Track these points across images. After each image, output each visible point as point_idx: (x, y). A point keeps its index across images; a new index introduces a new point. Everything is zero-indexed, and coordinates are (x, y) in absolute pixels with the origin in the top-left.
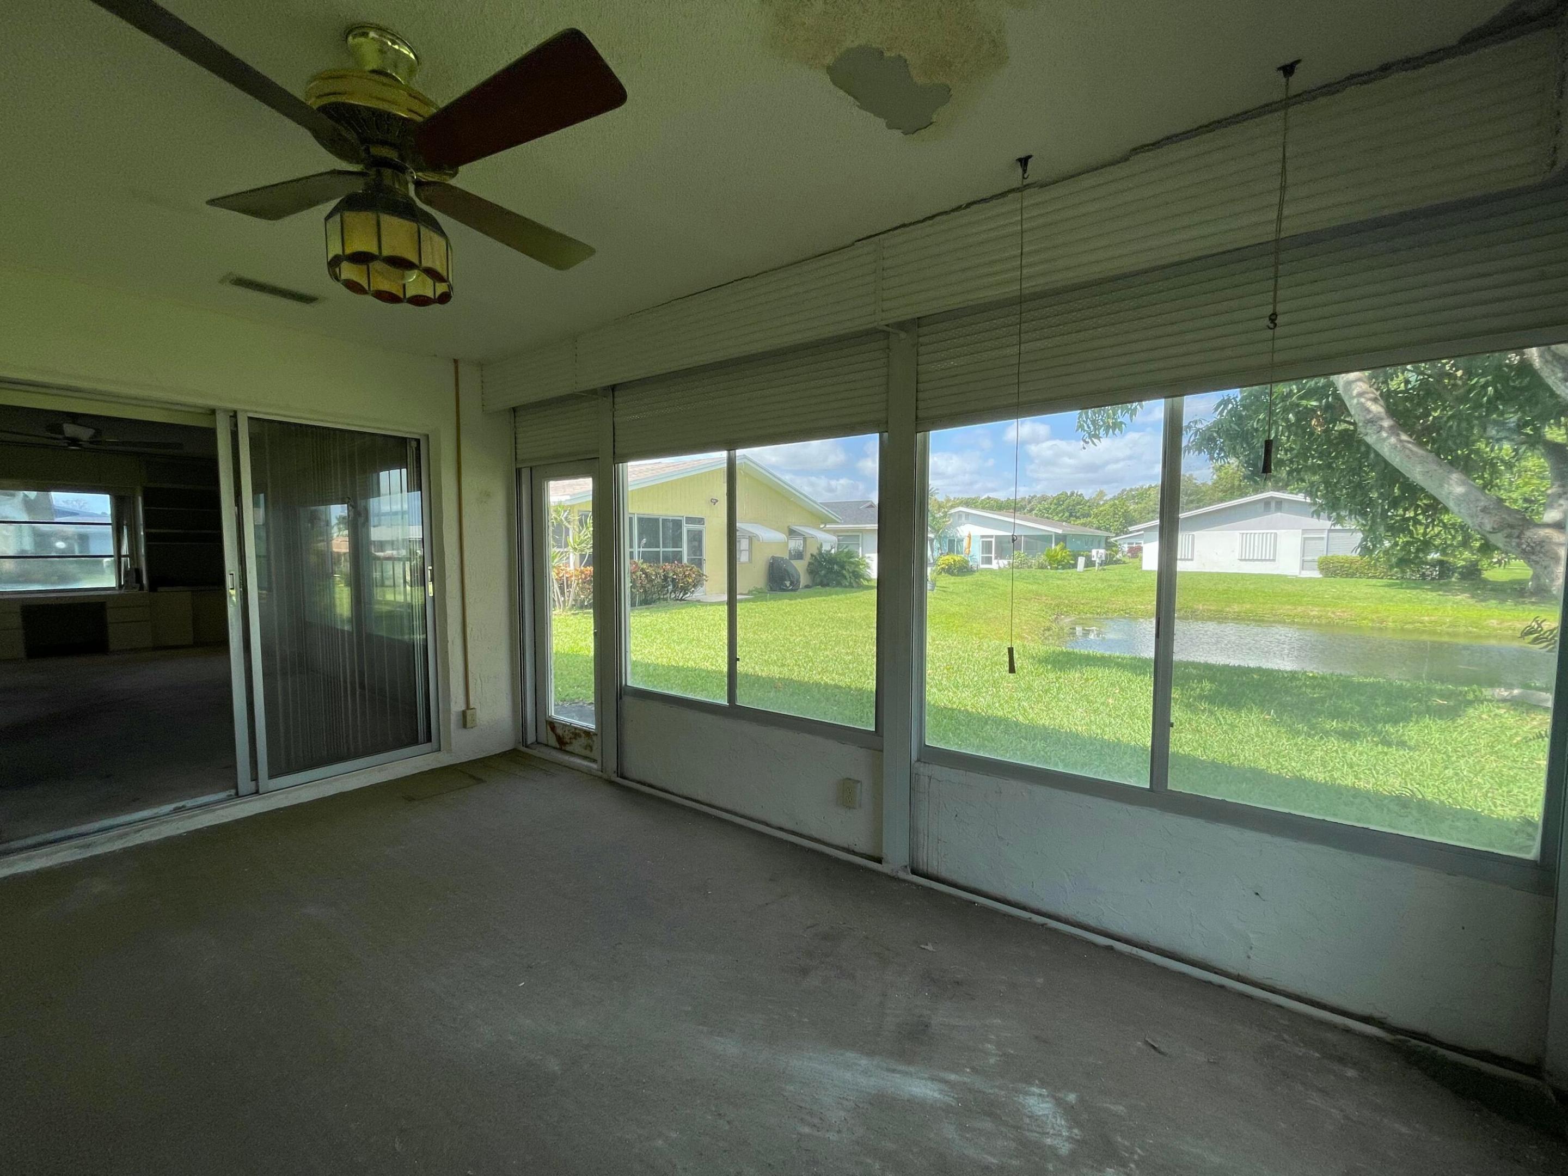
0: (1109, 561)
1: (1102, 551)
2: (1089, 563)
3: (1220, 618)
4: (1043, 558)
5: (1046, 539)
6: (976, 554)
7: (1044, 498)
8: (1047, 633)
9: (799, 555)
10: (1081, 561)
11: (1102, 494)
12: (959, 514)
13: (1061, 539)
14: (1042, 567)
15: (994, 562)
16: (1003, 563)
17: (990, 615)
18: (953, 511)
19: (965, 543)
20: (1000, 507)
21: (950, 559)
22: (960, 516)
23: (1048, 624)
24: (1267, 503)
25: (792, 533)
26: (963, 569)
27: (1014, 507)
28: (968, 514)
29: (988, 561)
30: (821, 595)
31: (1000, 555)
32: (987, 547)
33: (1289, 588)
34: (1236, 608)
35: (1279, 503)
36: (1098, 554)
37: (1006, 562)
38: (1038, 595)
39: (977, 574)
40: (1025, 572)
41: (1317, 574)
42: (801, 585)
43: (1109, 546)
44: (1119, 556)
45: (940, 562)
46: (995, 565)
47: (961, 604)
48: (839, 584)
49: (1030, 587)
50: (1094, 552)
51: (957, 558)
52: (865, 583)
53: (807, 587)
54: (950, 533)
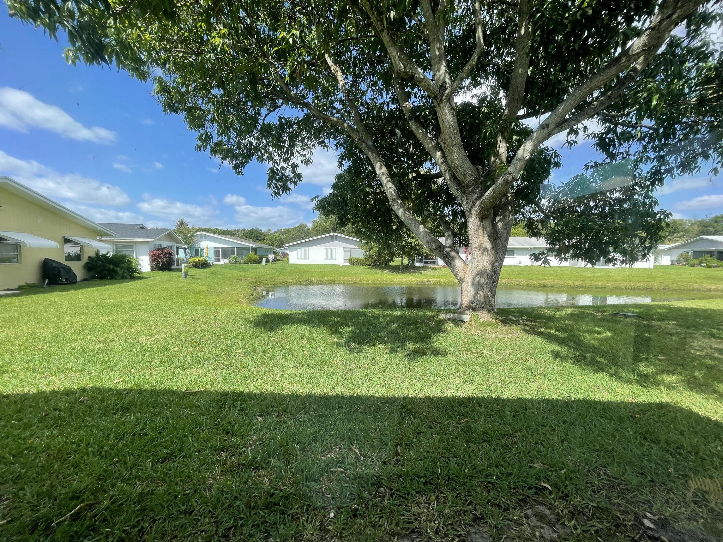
0: (276, 260)
1: (273, 255)
2: (268, 261)
3: (319, 283)
4: (246, 259)
5: (247, 249)
6: (211, 257)
7: (244, 230)
8: (252, 297)
9: (78, 258)
10: (264, 260)
11: (269, 230)
12: (201, 236)
13: (255, 249)
14: (246, 263)
15: (222, 260)
16: (226, 261)
17: (221, 290)
18: (197, 233)
19: (205, 251)
20: (223, 233)
21: (196, 259)
22: (201, 237)
23: (251, 292)
24: (332, 237)
25: (67, 241)
26: (204, 265)
27: (230, 233)
28: (206, 236)
29: (218, 260)
30: (96, 285)
31: (224, 257)
32: (217, 253)
33: (342, 270)
34: (326, 279)
35: (336, 237)
36: (271, 257)
37: (228, 261)
38: (245, 277)
39: (212, 267)
40: (238, 265)
41: (348, 264)
42: (78, 279)
43: (275, 253)
44: (279, 258)
45: (190, 261)
46: (222, 262)
47: (203, 285)
48: (113, 278)
49: (241, 273)
50: (269, 256)
51: (201, 259)
52: (137, 275)
53: (85, 280)
54: (196, 246)
